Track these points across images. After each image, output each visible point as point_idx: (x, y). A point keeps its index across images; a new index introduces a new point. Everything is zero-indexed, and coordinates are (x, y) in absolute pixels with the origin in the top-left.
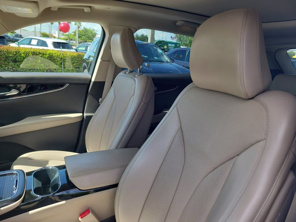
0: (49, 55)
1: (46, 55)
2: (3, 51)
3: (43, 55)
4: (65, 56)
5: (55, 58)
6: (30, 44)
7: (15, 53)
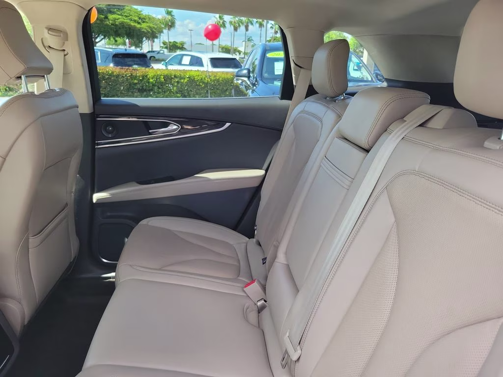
0: (188, 79)
1: (184, 79)
2: (126, 76)
3: (180, 79)
4: (212, 78)
5: (198, 83)
6: (180, 63)
7: (141, 78)
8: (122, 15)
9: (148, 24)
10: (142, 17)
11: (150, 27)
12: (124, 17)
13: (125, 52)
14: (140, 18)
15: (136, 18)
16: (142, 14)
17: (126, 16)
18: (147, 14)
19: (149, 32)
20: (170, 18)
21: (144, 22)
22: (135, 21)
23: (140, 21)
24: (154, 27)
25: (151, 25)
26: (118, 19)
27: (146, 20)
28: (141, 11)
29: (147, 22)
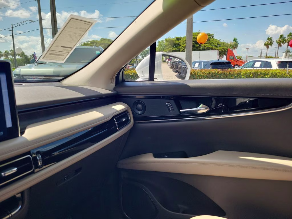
0: (271, 75)
1: (268, 75)
3: (265, 75)
6: (252, 66)
7: (236, 75)
8: (208, 44)
9: (222, 47)
10: (220, 43)
11: (224, 49)
12: (209, 45)
13: (218, 61)
14: (218, 44)
15: (216, 45)
16: (220, 42)
17: (210, 44)
18: (223, 41)
19: (223, 51)
20: (235, 43)
21: (220, 46)
22: (215, 46)
23: (218, 46)
24: (226, 49)
25: (225, 47)
26: (206, 46)
27: (222, 45)
28: (219, 40)
29: (222, 46)
